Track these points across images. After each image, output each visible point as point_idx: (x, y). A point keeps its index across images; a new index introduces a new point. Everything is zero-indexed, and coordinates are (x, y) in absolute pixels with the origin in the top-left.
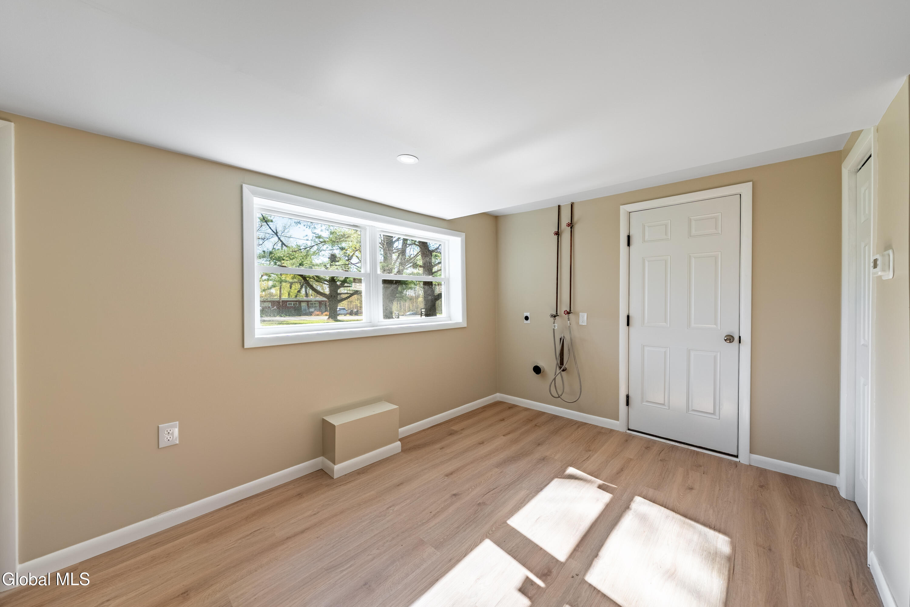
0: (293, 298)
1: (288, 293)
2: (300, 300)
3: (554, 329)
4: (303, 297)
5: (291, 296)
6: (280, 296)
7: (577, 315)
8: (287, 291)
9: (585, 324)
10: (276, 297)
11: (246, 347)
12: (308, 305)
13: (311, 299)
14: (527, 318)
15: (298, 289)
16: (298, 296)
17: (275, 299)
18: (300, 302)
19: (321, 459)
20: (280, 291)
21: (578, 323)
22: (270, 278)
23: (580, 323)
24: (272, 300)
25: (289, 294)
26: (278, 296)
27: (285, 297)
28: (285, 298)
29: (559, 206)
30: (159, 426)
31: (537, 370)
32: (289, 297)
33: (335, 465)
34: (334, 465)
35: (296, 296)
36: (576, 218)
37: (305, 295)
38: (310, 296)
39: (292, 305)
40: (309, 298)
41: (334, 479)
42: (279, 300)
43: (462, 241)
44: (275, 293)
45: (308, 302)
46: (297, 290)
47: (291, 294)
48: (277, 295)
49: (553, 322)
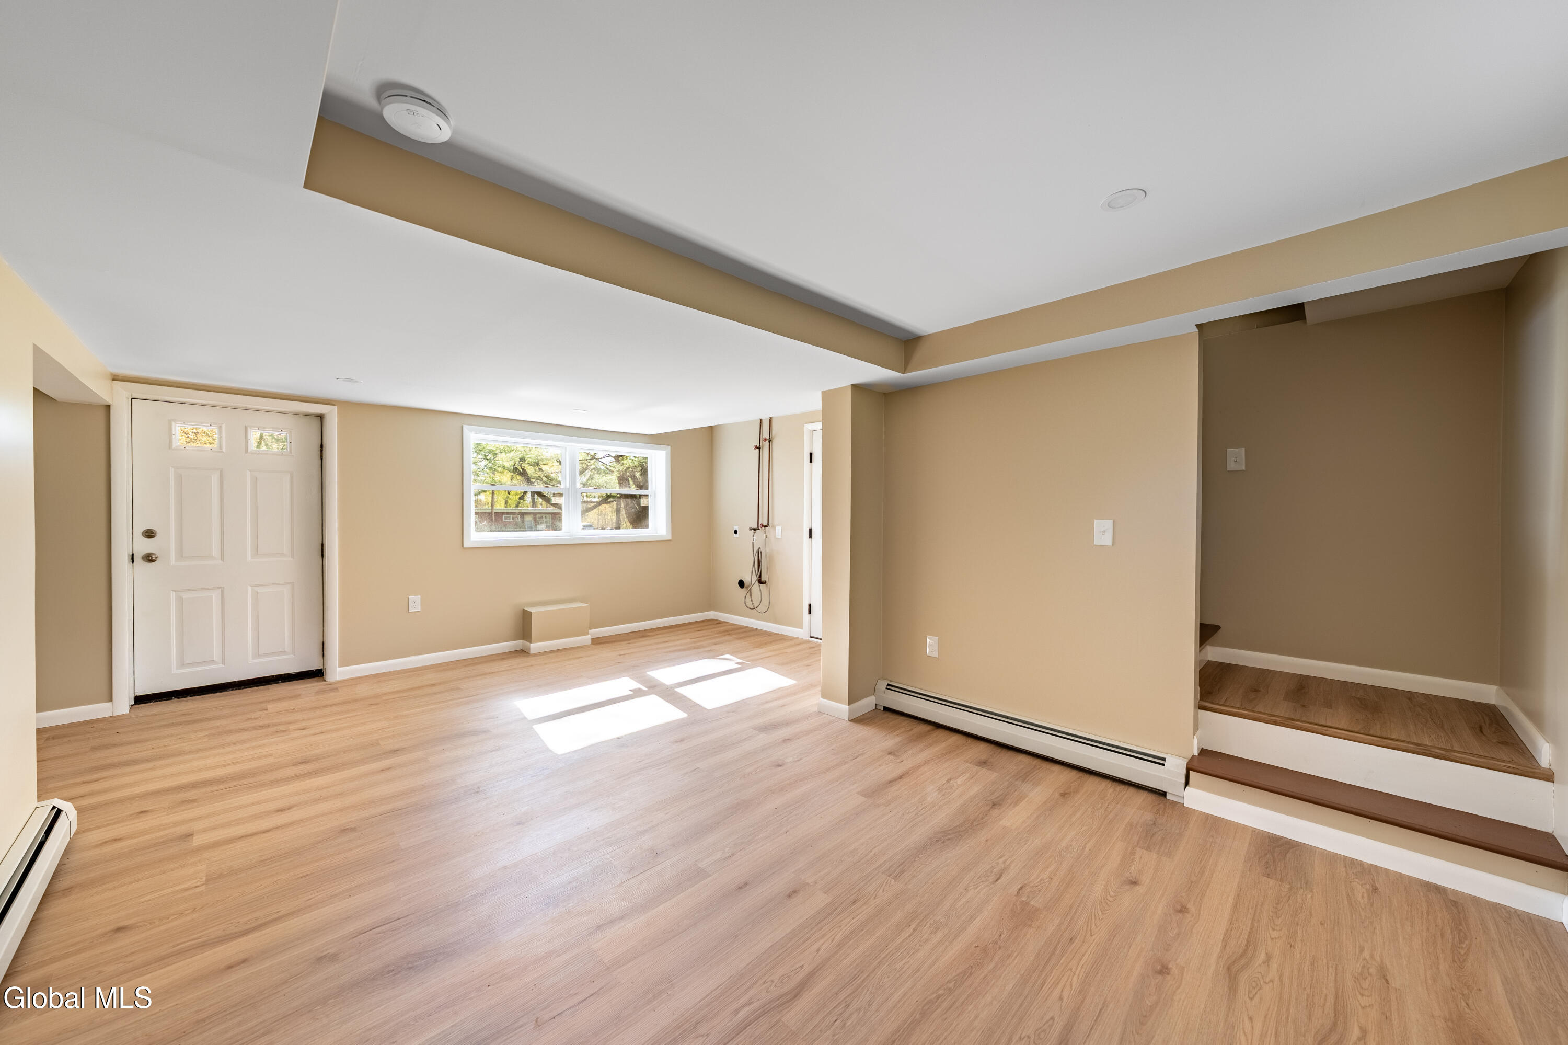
0: (512, 508)
1: (504, 501)
2: (523, 511)
3: (753, 542)
4: (528, 507)
5: (510, 505)
6: (492, 506)
7: (774, 527)
8: (503, 498)
9: (780, 537)
10: (486, 507)
11: (464, 546)
12: (535, 519)
13: (539, 510)
14: (736, 532)
15: (521, 493)
16: (520, 505)
17: (486, 509)
18: (523, 515)
19: (521, 641)
20: (493, 498)
21: (775, 536)
22: (479, 478)
23: (777, 537)
24: (481, 511)
25: (506, 502)
26: (490, 504)
27: (500, 506)
28: (500, 508)
29: (761, 420)
30: (409, 597)
31: (741, 584)
32: (506, 507)
33: (531, 643)
34: (529, 643)
35: (517, 506)
36: (774, 432)
37: (531, 504)
38: (539, 506)
39: (510, 519)
40: (536, 509)
41: (529, 653)
42: (490, 511)
43: (666, 454)
44: (485, 501)
45: (535, 514)
46: (519, 496)
47: (509, 502)
48: (488, 504)
49: (752, 535)
